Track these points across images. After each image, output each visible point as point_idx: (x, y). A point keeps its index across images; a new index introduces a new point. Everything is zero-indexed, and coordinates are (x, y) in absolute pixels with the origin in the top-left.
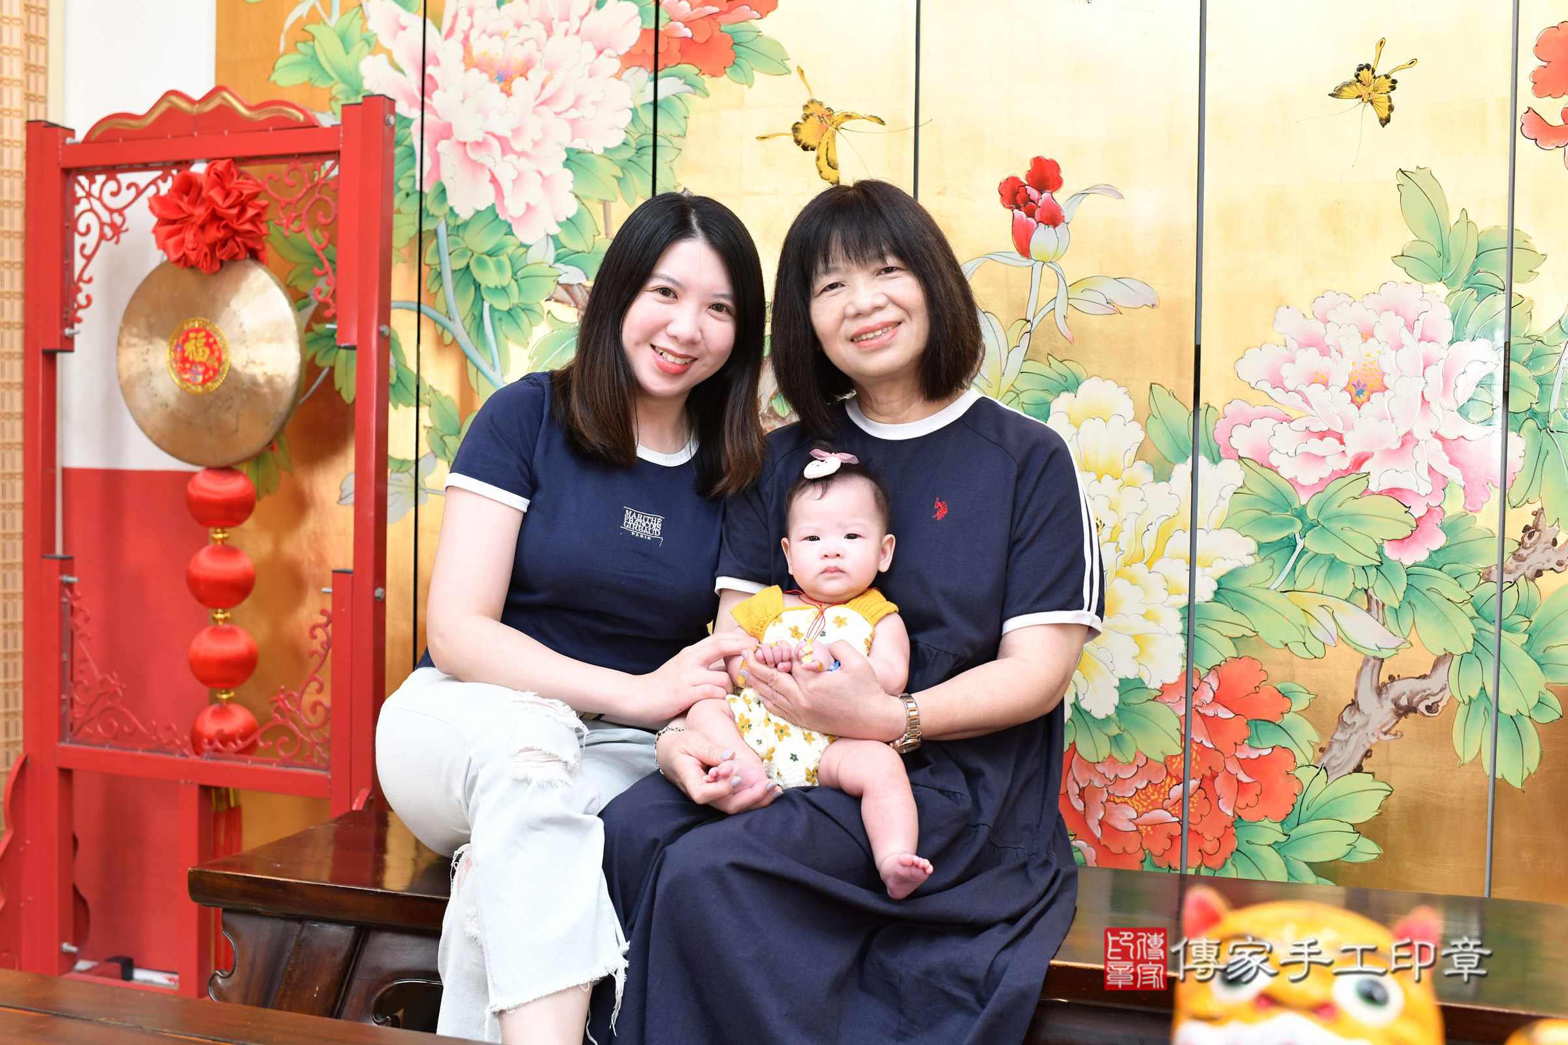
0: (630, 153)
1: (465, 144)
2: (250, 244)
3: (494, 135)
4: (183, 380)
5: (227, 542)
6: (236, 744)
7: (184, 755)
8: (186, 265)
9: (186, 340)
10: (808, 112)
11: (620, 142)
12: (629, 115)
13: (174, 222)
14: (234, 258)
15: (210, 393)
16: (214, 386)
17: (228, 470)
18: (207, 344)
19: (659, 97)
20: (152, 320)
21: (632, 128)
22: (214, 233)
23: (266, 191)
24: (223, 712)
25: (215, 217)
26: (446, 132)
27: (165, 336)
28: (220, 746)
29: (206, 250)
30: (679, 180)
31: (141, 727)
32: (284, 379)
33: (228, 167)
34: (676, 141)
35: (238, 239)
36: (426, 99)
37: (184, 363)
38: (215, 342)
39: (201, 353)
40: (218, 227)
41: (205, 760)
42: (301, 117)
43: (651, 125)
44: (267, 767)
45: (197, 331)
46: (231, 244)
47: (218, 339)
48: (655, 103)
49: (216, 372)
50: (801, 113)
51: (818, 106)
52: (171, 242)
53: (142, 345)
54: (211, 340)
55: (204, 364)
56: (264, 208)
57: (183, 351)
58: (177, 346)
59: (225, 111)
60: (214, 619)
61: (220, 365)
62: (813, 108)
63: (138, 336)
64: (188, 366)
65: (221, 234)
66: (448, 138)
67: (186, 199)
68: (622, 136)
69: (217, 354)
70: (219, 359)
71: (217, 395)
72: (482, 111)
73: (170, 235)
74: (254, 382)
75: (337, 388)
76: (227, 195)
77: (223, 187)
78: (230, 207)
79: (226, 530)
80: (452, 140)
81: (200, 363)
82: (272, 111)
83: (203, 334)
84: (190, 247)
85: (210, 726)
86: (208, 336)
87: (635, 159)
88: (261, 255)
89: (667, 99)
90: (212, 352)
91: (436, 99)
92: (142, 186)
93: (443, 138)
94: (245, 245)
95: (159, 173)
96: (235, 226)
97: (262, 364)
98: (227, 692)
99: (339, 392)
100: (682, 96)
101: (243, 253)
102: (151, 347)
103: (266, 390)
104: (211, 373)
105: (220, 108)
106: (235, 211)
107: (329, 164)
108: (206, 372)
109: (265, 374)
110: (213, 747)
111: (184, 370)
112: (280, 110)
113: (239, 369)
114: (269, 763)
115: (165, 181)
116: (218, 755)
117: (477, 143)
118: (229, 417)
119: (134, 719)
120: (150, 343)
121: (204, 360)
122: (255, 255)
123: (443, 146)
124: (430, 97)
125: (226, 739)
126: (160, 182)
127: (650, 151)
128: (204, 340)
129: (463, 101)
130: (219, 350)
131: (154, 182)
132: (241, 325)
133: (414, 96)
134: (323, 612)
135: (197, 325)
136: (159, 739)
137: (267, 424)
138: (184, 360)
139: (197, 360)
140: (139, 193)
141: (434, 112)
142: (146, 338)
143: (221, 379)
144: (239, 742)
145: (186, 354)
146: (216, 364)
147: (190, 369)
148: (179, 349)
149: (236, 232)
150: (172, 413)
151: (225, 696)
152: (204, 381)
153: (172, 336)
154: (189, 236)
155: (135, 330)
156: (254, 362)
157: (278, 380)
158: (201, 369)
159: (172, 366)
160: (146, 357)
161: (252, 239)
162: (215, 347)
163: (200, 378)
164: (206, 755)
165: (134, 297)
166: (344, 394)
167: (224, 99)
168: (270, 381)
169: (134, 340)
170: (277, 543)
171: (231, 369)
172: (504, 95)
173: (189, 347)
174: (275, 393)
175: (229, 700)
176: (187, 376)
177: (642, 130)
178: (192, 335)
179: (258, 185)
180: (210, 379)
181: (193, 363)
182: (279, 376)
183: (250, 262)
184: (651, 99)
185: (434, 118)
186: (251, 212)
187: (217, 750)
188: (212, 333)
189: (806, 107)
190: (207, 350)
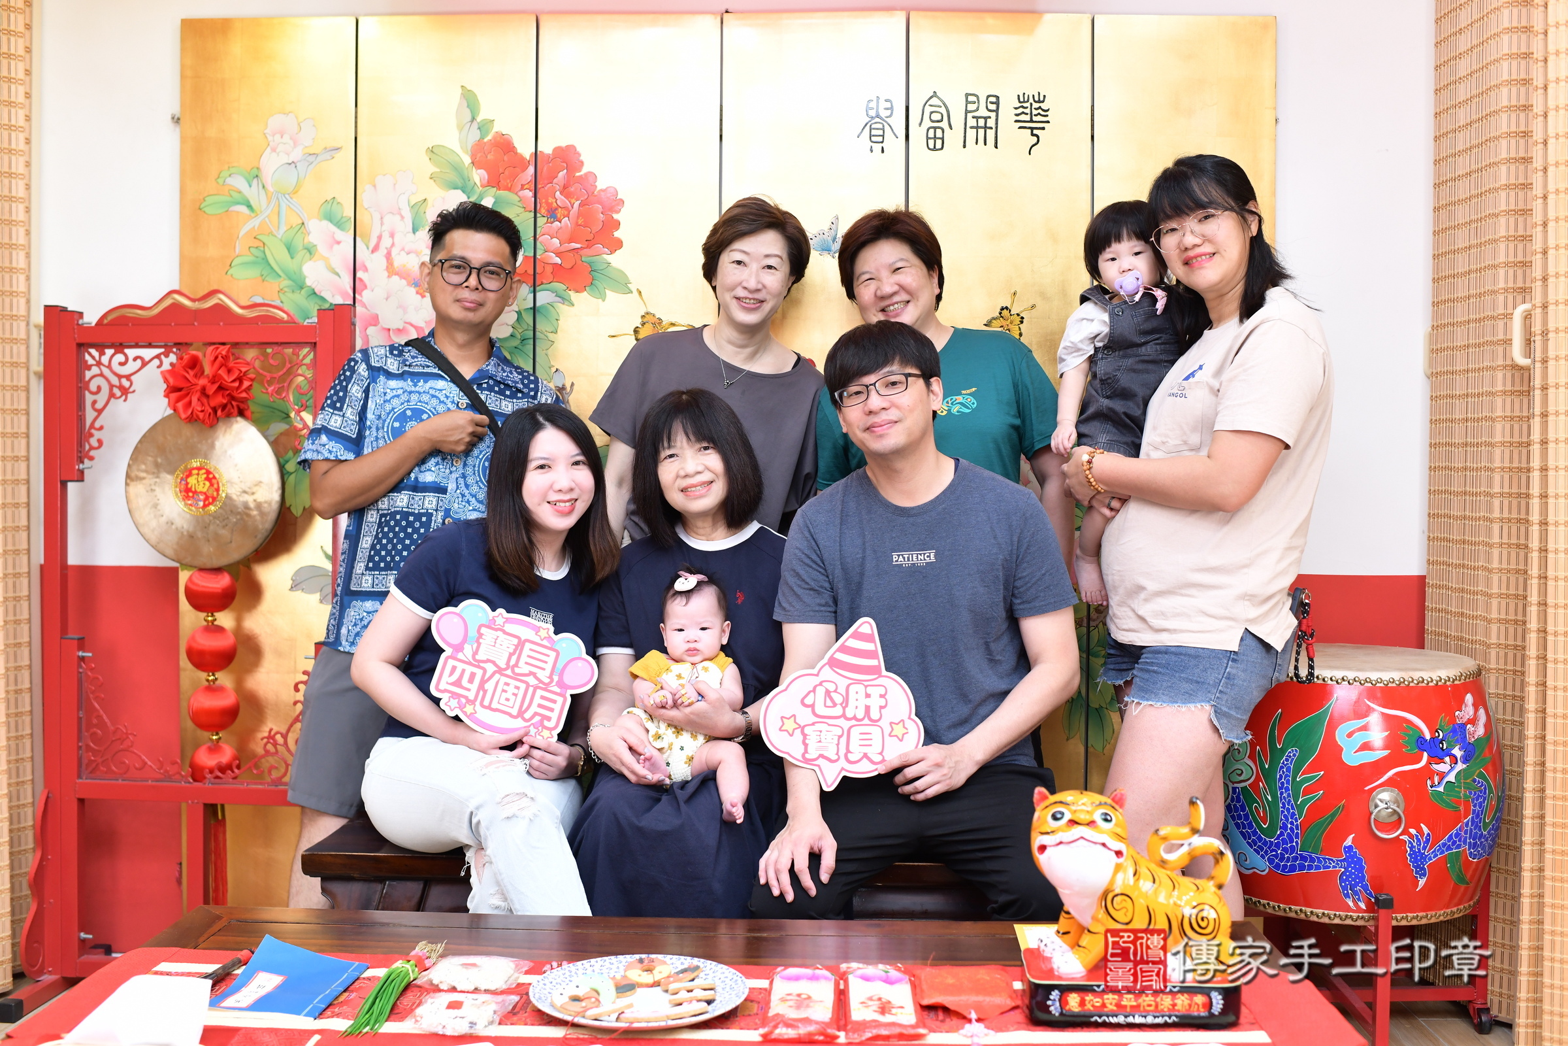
0: (516, 343)
1: (389, 330)
2: (242, 406)
3: (412, 325)
4: (186, 505)
5: (216, 623)
6: (233, 772)
7: (190, 783)
8: (190, 421)
9: (190, 475)
10: (645, 320)
11: (508, 334)
12: (516, 316)
13: (180, 390)
14: (229, 415)
15: (210, 515)
16: (212, 508)
17: (218, 570)
18: (207, 479)
19: (538, 304)
20: (159, 460)
21: (517, 325)
22: (220, 400)
23: (254, 368)
24: (215, 748)
25: (221, 388)
26: (374, 320)
27: (172, 472)
28: (220, 774)
29: (210, 410)
30: (552, 363)
31: (149, 763)
32: (269, 503)
33: (228, 351)
34: (551, 336)
35: (234, 403)
36: (357, 296)
37: (187, 492)
38: (214, 477)
39: (201, 484)
40: (223, 396)
41: (207, 784)
42: (285, 316)
43: (531, 324)
44: (260, 787)
45: (199, 469)
46: (229, 406)
47: (217, 476)
48: (534, 308)
49: (214, 499)
50: (640, 320)
51: (651, 316)
52: (180, 405)
53: (150, 480)
54: (211, 476)
55: (205, 493)
56: (252, 380)
57: (187, 484)
58: (182, 479)
59: (221, 309)
60: (208, 680)
61: (218, 494)
62: (648, 318)
63: (146, 471)
64: (191, 494)
65: (225, 401)
66: (375, 325)
67: (192, 373)
68: (510, 331)
69: (216, 486)
70: (218, 490)
71: (215, 516)
72: (403, 307)
73: (178, 400)
74: (246, 506)
75: (288, 505)
76: (229, 371)
77: (226, 366)
78: (234, 381)
79: (215, 614)
80: (379, 326)
81: (201, 492)
82: (261, 311)
83: (204, 471)
84: (200, 409)
85: (207, 760)
86: (208, 472)
87: (520, 347)
88: (247, 413)
89: (542, 306)
90: (212, 485)
91: (365, 296)
92: (147, 359)
93: (371, 325)
94: (238, 407)
95: (162, 350)
96: (235, 394)
97: (253, 494)
98: (217, 734)
99: (289, 508)
100: (554, 305)
101: (236, 411)
102: (157, 480)
103: (255, 513)
104: (211, 500)
105: (217, 305)
106: (236, 384)
107: (306, 350)
108: (207, 498)
109: (255, 501)
110: (214, 775)
111: (188, 497)
112: (268, 311)
113: (234, 497)
114: (261, 784)
115: (167, 356)
116: (217, 781)
117: (399, 330)
118: (224, 532)
119: (144, 757)
120: (158, 477)
121: (205, 490)
122: (242, 413)
123: (371, 331)
124: (360, 294)
125: (223, 769)
126: (162, 357)
127: (531, 342)
128: (205, 476)
129: (387, 299)
130: (218, 483)
131: (158, 357)
132: (236, 465)
133: (347, 293)
134: (305, 673)
135: (198, 464)
136: (166, 771)
137: (256, 537)
138: (188, 490)
139: (198, 490)
140: (145, 364)
141: (364, 305)
142: (153, 473)
143: (219, 504)
144: (236, 771)
145: (189, 486)
146: (215, 494)
147: (193, 497)
148: (183, 482)
149: (233, 398)
150: (177, 529)
151: (214, 737)
152: (205, 506)
153: (178, 472)
154: (195, 400)
155: (143, 467)
156: (245, 492)
157: (266, 505)
158: (202, 497)
159: (177, 494)
160: (153, 487)
161: (242, 402)
162: (214, 481)
163: (201, 504)
164: (207, 781)
165: (140, 442)
166: (293, 510)
167: (220, 299)
168: (259, 506)
169: (143, 475)
170: (239, 620)
171: (227, 496)
172: (419, 296)
173: (192, 481)
174: (262, 514)
175: (220, 738)
176: (189, 502)
177: (526, 327)
178: (195, 472)
179: (248, 364)
180: (210, 504)
181: (195, 492)
182: (266, 502)
183: (239, 419)
184: (532, 305)
185: (364, 310)
186: (246, 384)
187: (217, 777)
188: (212, 470)
189: (643, 317)
190: (208, 484)
